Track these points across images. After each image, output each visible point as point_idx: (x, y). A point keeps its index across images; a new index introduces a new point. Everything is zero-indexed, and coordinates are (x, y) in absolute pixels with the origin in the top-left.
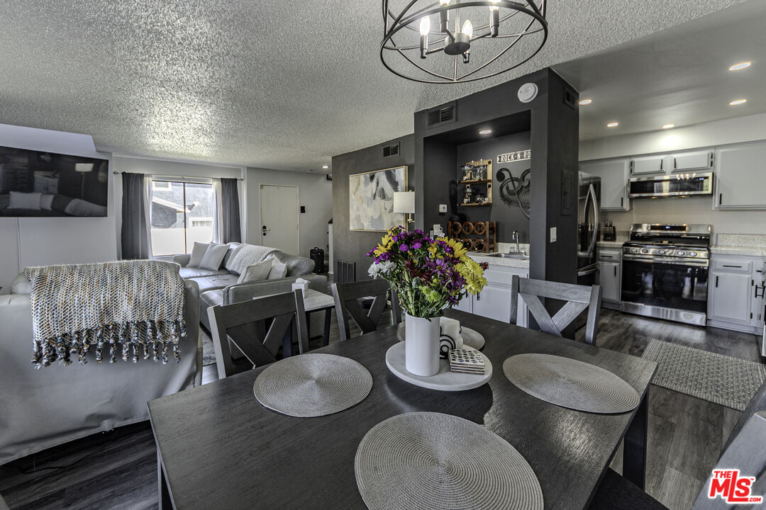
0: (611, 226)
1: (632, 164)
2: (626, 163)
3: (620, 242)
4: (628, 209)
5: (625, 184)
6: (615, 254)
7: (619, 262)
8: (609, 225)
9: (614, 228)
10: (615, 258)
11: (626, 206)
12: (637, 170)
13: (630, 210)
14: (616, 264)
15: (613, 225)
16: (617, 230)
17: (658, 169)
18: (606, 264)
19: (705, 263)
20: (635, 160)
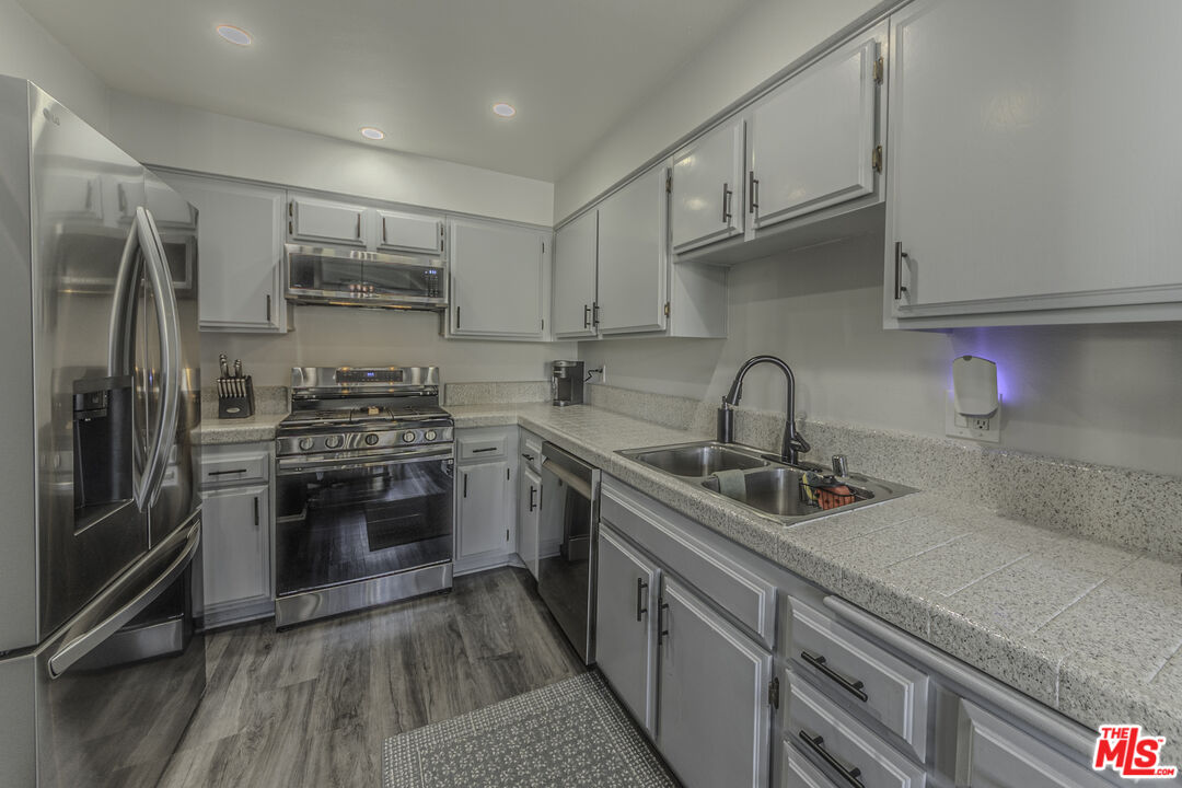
0: (238, 375)
1: (291, 209)
2: (278, 202)
3: (264, 423)
4: (284, 329)
5: (275, 262)
6: (252, 459)
7: (267, 483)
8: (232, 373)
9: (248, 381)
10: (251, 474)
11: (280, 321)
12: (303, 229)
13: (289, 331)
14: (258, 490)
15: (245, 373)
16: (256, 384)
17: (351, 236)
18: (227, 495)
19: (449, 451)
20: (302, 201)
